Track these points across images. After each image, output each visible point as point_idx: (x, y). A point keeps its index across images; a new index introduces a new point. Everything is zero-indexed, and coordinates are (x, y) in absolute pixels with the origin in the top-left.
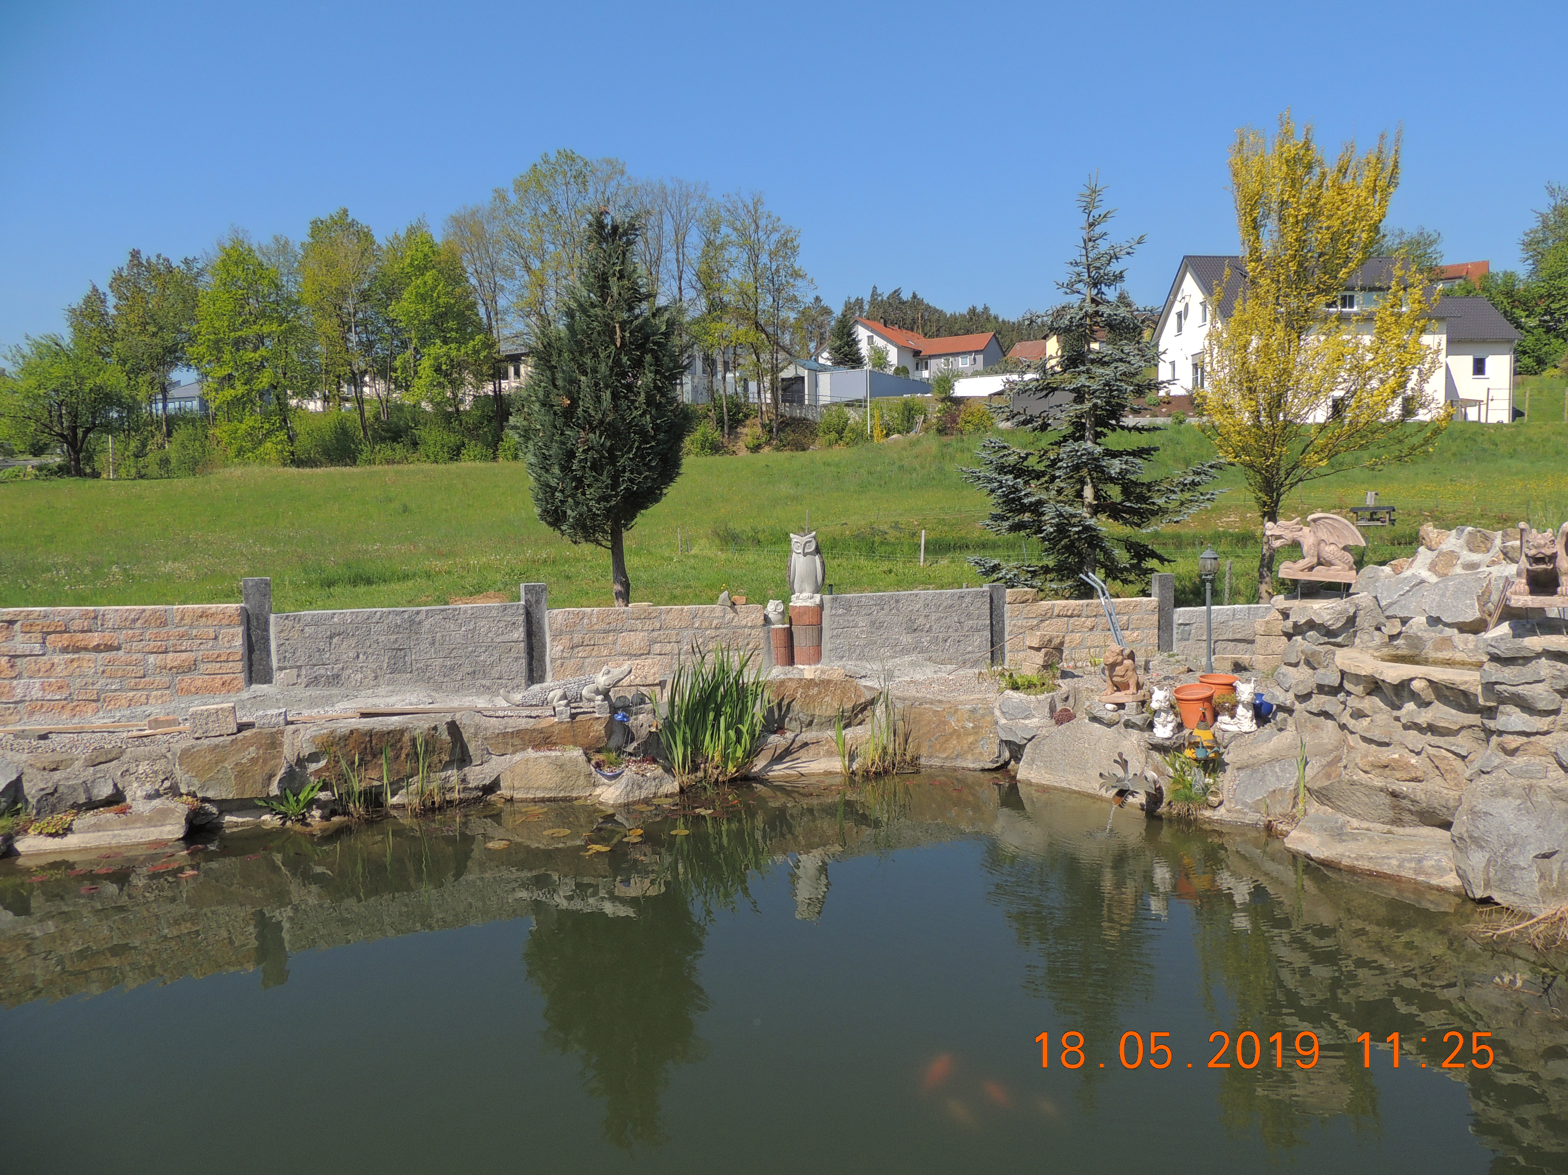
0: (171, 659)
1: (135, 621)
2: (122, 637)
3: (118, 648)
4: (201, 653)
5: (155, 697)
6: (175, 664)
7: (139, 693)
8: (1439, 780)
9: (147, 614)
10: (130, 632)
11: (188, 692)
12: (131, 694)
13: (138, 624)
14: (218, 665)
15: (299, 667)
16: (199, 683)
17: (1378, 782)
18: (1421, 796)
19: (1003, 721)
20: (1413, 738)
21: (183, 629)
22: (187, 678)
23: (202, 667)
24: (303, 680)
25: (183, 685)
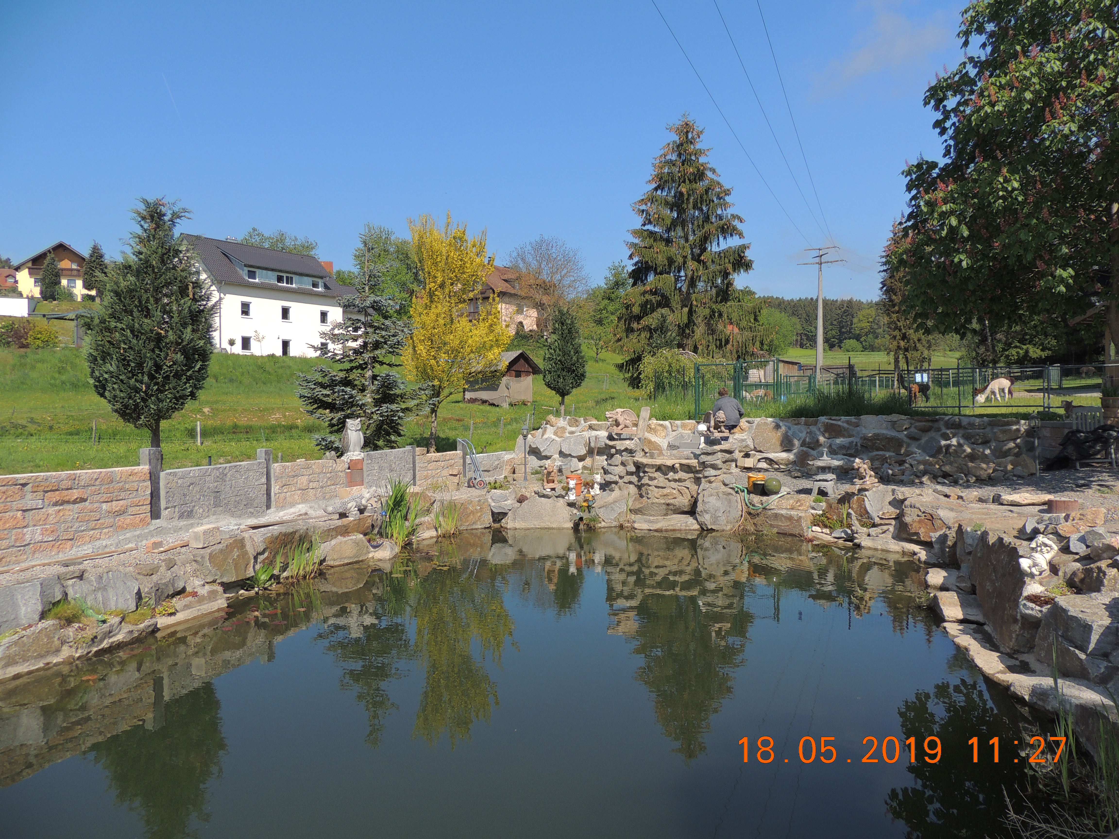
0: (116, 506)
1: (96, 479)
2: (89, 492)
3: (85, 500)
4: (130, 500)
5: (105, 534)
6: (117, 509)
7: (96, 531)
8: (681, 497)
9: (103, 475)
10: (93, 488)
11: (123, 528)
12: (92, 532)
13: (97, 483)
14: (138, 508)
15: (175, 507)
16: (128, 521)
17: (663, 501)
18: (677, 503)
19: (493, 504)
20: (673, 484)
21: (121, 484)
22: (122, 518)
23: (131, 510)
24: (177, 515)
25: (120, 523)
